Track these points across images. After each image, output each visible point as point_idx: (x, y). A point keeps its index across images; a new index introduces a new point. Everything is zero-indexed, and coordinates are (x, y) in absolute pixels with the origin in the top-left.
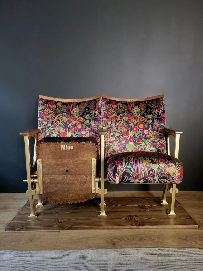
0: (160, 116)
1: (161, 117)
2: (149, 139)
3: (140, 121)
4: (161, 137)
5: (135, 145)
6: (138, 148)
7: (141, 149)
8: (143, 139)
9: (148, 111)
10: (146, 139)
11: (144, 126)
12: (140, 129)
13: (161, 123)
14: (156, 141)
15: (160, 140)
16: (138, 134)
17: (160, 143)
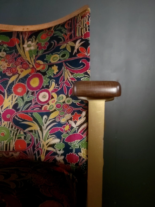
0: (75, 55)
1: (78, 56)
2: (48, 114)
3: (32, 72)
4: (74, 111)
5: (18, 130)
6: (23, 137)
7: (31, 140)
8: (36, 115)
9: (53, 48)
10: (42, 115)
11: (41, 81)
12: (31, 91)
13: (77, 72)
14: (63, 121)
15: (71, 119)
16: (25, 101)
17: (72, 128)
